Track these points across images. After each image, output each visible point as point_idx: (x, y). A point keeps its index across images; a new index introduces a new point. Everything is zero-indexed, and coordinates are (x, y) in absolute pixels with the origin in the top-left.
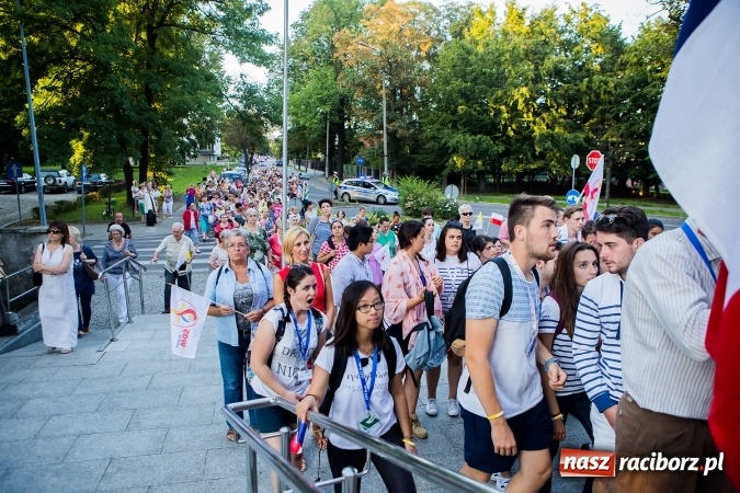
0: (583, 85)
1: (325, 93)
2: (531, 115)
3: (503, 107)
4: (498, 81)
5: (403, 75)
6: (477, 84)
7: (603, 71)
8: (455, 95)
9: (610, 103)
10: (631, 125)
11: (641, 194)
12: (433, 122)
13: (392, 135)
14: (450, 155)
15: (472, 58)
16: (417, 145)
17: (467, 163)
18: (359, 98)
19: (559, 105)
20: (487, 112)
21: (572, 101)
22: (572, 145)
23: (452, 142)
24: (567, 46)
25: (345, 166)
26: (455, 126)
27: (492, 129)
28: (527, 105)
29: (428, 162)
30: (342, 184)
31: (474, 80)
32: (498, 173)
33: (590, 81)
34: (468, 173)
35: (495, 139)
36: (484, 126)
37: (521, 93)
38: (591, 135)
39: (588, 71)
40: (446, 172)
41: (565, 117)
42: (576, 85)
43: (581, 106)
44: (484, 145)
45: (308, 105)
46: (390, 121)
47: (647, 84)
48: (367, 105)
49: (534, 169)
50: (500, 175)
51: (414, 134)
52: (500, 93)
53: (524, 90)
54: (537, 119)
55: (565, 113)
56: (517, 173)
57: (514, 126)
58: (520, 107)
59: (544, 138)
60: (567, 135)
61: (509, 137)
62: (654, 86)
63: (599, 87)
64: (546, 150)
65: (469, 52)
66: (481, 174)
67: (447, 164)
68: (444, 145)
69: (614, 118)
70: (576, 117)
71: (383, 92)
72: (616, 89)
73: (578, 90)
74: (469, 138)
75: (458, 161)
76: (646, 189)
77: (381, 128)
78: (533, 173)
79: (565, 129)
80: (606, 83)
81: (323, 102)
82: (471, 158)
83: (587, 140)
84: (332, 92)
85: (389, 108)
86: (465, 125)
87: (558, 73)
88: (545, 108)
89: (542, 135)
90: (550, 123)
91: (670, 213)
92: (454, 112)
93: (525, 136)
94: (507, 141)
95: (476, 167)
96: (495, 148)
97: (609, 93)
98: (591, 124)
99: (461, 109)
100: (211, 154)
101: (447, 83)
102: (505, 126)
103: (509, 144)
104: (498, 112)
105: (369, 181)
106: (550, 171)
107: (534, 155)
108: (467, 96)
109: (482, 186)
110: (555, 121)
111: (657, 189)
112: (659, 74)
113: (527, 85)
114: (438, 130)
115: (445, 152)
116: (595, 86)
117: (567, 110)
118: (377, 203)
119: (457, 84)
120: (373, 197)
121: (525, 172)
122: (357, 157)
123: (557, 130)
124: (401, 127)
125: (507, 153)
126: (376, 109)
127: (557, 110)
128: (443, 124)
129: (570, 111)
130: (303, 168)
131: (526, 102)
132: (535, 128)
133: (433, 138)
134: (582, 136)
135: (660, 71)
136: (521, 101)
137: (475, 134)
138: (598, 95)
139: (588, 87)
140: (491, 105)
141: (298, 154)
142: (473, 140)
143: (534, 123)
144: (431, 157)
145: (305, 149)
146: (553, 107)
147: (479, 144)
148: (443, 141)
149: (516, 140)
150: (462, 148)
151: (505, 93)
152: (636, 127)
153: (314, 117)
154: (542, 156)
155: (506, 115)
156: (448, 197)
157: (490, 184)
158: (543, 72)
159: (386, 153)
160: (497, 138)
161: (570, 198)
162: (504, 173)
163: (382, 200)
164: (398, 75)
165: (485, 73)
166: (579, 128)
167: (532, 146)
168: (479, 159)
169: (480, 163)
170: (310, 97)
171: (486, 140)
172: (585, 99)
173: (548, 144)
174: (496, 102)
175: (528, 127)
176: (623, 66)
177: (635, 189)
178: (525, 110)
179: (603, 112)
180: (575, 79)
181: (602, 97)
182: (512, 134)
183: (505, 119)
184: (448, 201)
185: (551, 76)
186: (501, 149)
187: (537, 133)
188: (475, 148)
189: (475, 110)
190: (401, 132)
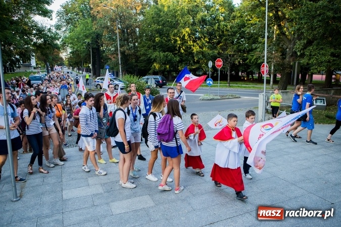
0: (216, 27)
1: (88, 32)
2: (191, 42)
3: (178, 38)
4: (175, 25)
5: (127, 22)
6: (164, 27)
7: (225, 20)
8: (154, 32)
9: (229, 35)
10: (239, 46)
11: (246, 79)
12: (143, 46)
13: (123, 53)
14: (153, 63)
15: (162, 14)
16: (137, 58)
17: (161, 66)
18: (105, 33)
19: (205, 37)
20: (170, 40)
21: (211, 35)
22: (212, 56)
23: (153, 56)
24: (208, 8)
25: (101, 70)
26: (154, 48)
27: (172, 49)
28: (189, 37)
29: (142, 67)
30: (96, 80)
31: (163, 24)
32: (177, 71)
33: (219, 25)
34: (162, 72)
35: (175, 54)
36: (169, 48)
37: (186, 31)
38: (220, 51)
39: (218, 20)
40: (151, 71)
41: (208, 43)
42: (213, 27)
43: (216, 38)
44: (169, 57)
45: (78, 38)
46: (121, 46)
47: (245, 26)
48: (111, 38)
49: (194, 69)
51: (134, 52)
52: (176, 31)
53: (188, 29)
54: (195, 44)
55: (208, 40)
57: (184, 48)
58: (186, 38)
59: (198, 53)
60: (210, 52)
61: (181, 53)
62: (248, 27)
63: (223, 28)
64: (199, 59)
65: (160, 11)
66: (169, 72)
67: (151, 67)
68: (150, 57)
69: (231, 43)
70: (213, 43)
71: (117, 31)
72: (231, 29)
73: (214, 29)
74: (162, 54)
75: (156, 66)
76: (248, 76)
77: (116, 50)
79: (208, 48)
80: (226, 26)
81: (87, 37)
82: (163, 64)
83: (219, 53)
84: (91, 31)
85: (121, 40)
86: (161, 47)
87: (203, 21)
88: (199, 38)
89: (197, 52)
90: (201, 45)
91: (257, 88)
92: (154, 41)
93: (189, 53)
94: (181, 55)
95: (165, 69)
96: (175, 59)
97: (228, 30)
98: (221, 46)
99: (157, 39)
100: (30, 66)
101: (150, 26)
102: (180, 48)
103: (182, 56)
104: (176, 41)
106: (203, 69)
107: (194, 62)
108: (160, 33)
109: (170, 78)
110: (203, 44)
111: (253, 76)
112: (250, 22)
113: (189, 27)
114: (146, 50)
115: (150, 61)
116: (221, 27)
117: (209, 39)
119: (155, 27)
122: (106, 65)
123: (204, 49)
124: (127, 49)
125: (181, 61)
126: (115, 40)
127: (204, 39)
128: (149, 48)
130: (80, 72)
131: (189, 35)
132: (194, 48)
133: (144, 54)
134: (216, 52)
135: (250, 20)
136: (186, 35)
137: (165, 52)
138: (223, 32)
139: (218, 28)
140: (172, 37)
142: (164, 55)
143: (193, 46)
144: (143, 64)
145: (81, 62)
146: (202, 37)
147: (167, 57)
148: (149, 56)
149: (185, 54)
150: (158, 59)
151: (178, 31)
152: (241, 47)
153: (82, 45)
154: (198, 62)
155: (179, 42)
156: (149, 84)
157: (174, 77)
158: (196, 21)
159: (120, 63)
160: (176, 54)
161: (208, 82)
163: (117, 87)
164: (124, 22)
165: (168, 21)
166: (215, 48)
167: (194, 57)
168: (167, 64)
169: (168, 66)
170: (80, 34)
171: (170, 54)
172: (217, 34)
173: (200, 56)
174: (174, 36)
175: (191, 48)
176: (234, 18)
177: (243, 77)
178: (189, 39)
179: (226, 40)
180: (212, 24)
181: (225, 33)
182: (183, 51)
183: (179, 44)
185: (200, 22)
186: (178, 59)
187: (195, 51)
188: (165, 59)
189: (164, 40)
190: (127, 52)
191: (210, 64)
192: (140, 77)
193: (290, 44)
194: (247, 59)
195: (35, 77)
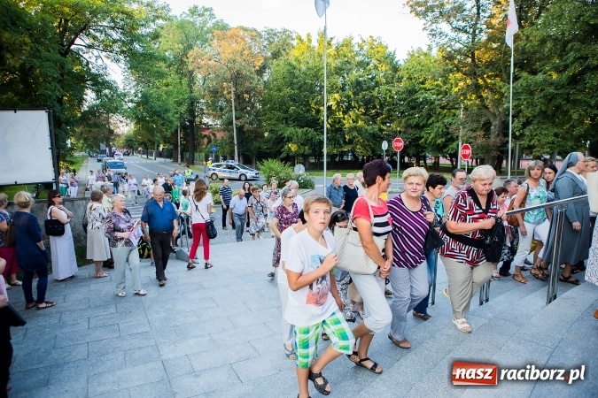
1: (181, 97)
2: (341, 113)
3: (321, 108)
5: (247, 84)
6: (301, 92)
7: (387, 83)
8: (286, 99)
9: (393, 105)
12: (270, 119)
13: (240, 129)
14: (286, 143)
15: (297, 72)
17: (299, 148)
19: (360, 106)
20: (309, 110)
21: (368, 103)
23: (287, 134)
24: (361, 64)
26: (287, 122)
27: (313, 123)
28: (338, 106)
31: (300, 88)
33: (380, 90)
34: (300, 156)
35: (317, 131)
36: (308, 122)
37: (334, 98)
38: (382, 127)
39: (377, 83)
41: (364, 114)
42: (371, 92)
43: (375, 107)
44: (310, 135)
46: (237, 118)
47: (417, 92)
49: (346, 152)
52: (318, 97)
53: (336, 96)
54: (346, 116)
55: (363, 111)
57: (330, 121)
58: (334, 108)
59: (352, 129)
60: (369, 128)
63: (386, 94)
64: (353, 137)
65: (294, 68)
67: (283, 150)
68: (281, 135)
70: (371, 114)
72: (396, 95)
73: (372, 96)
74: (299, 131)
75: (293, 147)
77: (231, 123)
78: (342, 154)
79: (366, 123)
80: (390, 91)
81: (180, 103)
82: (302, 144)
83: (380, 130)
84: (187, 95)
86: (294, 120)
87: (358, 84)
89: (350, 127)
90: (354, 118)
92: (286, 111)
93: (338, 128)
95: (304, 152)
96: (318, 137)
97: (393, 97)
98: (382, 119)
99: (291, 109)
101: (280, 90)
104: (318, 112)
105: (233, 164)
107: (345, 142)
108: (293, 99)
109: (307, 165)
110: (357, 116)
113: (338, 92)
114: (275, 125)
115: (281, 141)
116: (383, 93)
117: (365, 109)
118: (239, 180)
119: (287, 90)
120: (237, 176)
123: (360, 123)
124: (246, 123)
127: (358, 109)
129: (367, 109)
131: (338, 104)
132: (345, 122)
133: (271, 131)
134: (376, 127)
136: (334, 103)
137: (302, 127)
138: (385, 99)
139: (378, 94)
140: (313, 105)
142: (302, 132)
143: (344, 119)
144: (269, 145)
146: (356, 107)
147: (306, 134)
148: (280, 133)
149: (333, 131)
150: (294, 138)
151: (323, 97)
154: (351, 142)
157: (313, 164)
159: (236, 142)
163: (243, 178)
165: (307, 84)
166: (374, 122)
167: (344, 135)
168: (306, 145)
169: (307, 148)
171: (311, 131)
172: (377, 102)
173: (355, 134)
174: (316, 104)
175: (340, 122)
176: (400, 80)
178: (337, 110)
179: (389, 111)
180: (370, 89)
181: (388, 100)
183: (323, 116)
186: (322, 138)
187: (347, 126)
188: (304, 137)
189: (302, 110)
190: (247, 127)
191: (385, 145)
192: (286, 163)
193: (495, 120)
194: (421, 138)
195: (115, 163)
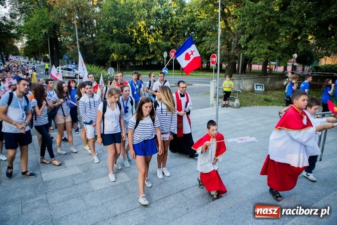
0: (169, 21)
1: (44, 22)
2: (147, 34)
3: (134, 30)
4: (131, 18)
6: (121, 19)
7: (177, 14)
8: (111, 24)
9: (181, 29)
12: (102, 37)
13: (81, 44)
14: (111, 54)
15: (118, 6)
16: (96, 49)
17: (119, 57)
18: (63, 25)
19: (159, 29)
20: (127, 32)
21: (165, 28)
22: (166, 47)
23: (111, 47)
24: (161, 2)
25: (60, 60)
26: (112, 39)
27: (130, 40)
28: (145, 29)
29: (100, 57)
31: (120, 17)
32: (134, 62)
33: (172, 19)
34: (121, 62)
35: (132, 45)
36: (126, 39)
37: (142, 24)
38: (173, 43)
39: (171, 14)
40: (110, 61)
41: (162, 35)
42: (166, 20)
43: (169, 30)
44: (127, 48)
45: (34, 28)
46: (80, 37)
47: (195, 21)
48: (68, 29)
49: (150, 59)
50: (135, 62)
51: (93, 43)
52: (132, 23)
53: (143, 22)
54: (150, 36)
56: (143, 61)
57: (140, 39)
58: (142, 30)
59: (153, 44)
60: (164, 43)
61: (138, 44)
63: (176, 22)
64: (155, 50)
65: (117, 3)
66: (127, 62)
67: (110, 58)
68: (108, 48)
69: (183, 36)
70: (166, 35)
71: (75, 22)
72: (183, 23)
73: (167, 23)
74: (119, 45)
75: (115, 56)
78: (150, 60)
79: (162, 40)
80: (178, 20)
81: (44, 27)
82: (121, 54)
83: (172, 45)
84: (48, 21)
85: (79, 31)
86: (118, 38)
87: (157, 15)
88: (154, 31)
89: (152, 43)
90: (155, 37)
92: (112, 32)
93: (145, 44)
94: (137, 46)
95: (123, 59)
96: (132, 49)
97: (180, 24)
98: (173, 38)
101: (107, 18)
102: (136, 39)
103: (138, 47)
104: (132, 33)
105: (70, 68)
106: (157, 59)
107: (149, 52)
108: (117, 25)
109: (128, 67)
110: (158, 36)
113: (144, 20)
114: (104, 41)
115: (109, 52)
116: (174, 21)
117: (163, 32)
119: (112, 18)
121: (147, 60)
122: (65, 55)
123: (159, 41)
124: (86, 40)
125: (137, 52)
126: (73, 31)
127: (158, 32)
128: (107, 39)
129: (164, 32)
130: (38, 62)
131: (145, 27)
132: (149, 40)
133: (103, 45)
134: (169, 43)
136: (142, 27)
137: (122, 43)
138: (175, 25)
139: (171, 21)
140: (129, 29)
141: (34, 55)
142: (121, 46)
143: (149, 37)
144: (102, 55)
145: (39, 52)
146: (156, 30)
147: (124, 48)
148: (107, 47)
149: (142, 46)
150: (116, 50)
151: (135, 23)
153: (39, 35)
154: (153, 53)
155: (135, 34)
156: (109, 73)
157: (131, 66)
158: (151, 14)
162: (137, 61)
165: (125, 14)
166: (169, 40)
167: (149, 48)
168: (125, 55)
169: (125, 57)
170: (36, 24)
171: (127, 45)
172: (170, 27)
173: (155, 47)
174: (131, 28)
175: (146, 40)
176: (185, 12)
178: (144, 31)
179: (178, 33)
180: (165, 18)
181: (177, 26)
182: (139, 43)
183: (135, 36)
184: (109, 75)
185: (155, 16)
186: (135, 50)
187: (150, 42)
188: (122, 50)
189: (121, 31)
190: (86, 42)
191: (165, 55)
